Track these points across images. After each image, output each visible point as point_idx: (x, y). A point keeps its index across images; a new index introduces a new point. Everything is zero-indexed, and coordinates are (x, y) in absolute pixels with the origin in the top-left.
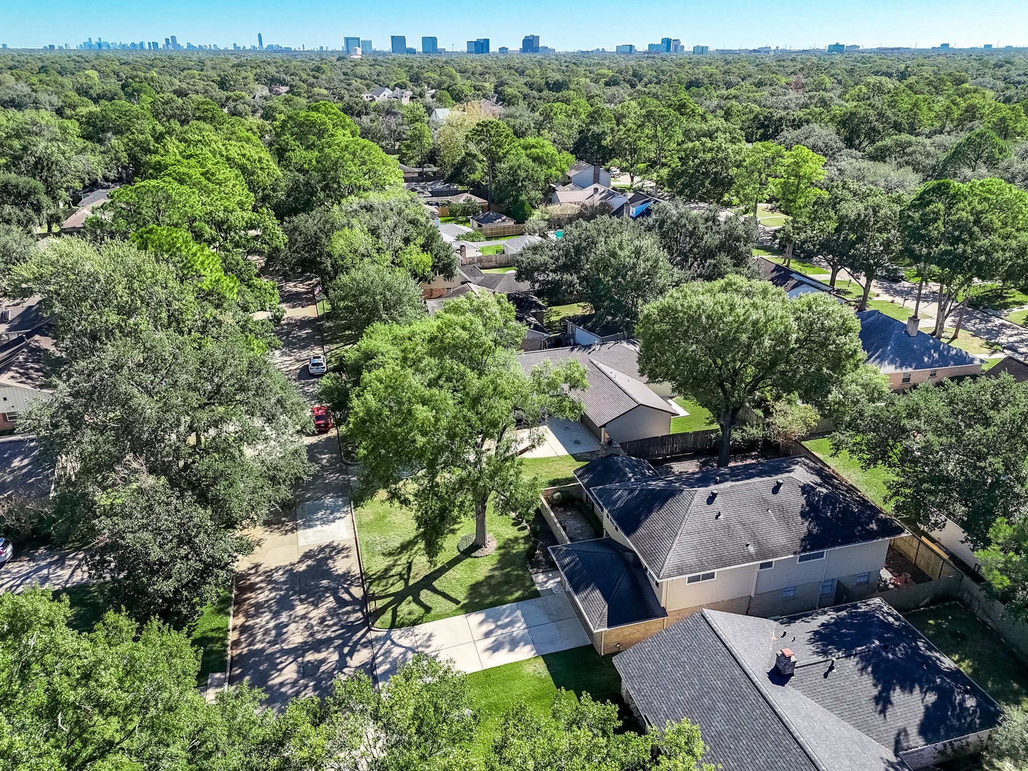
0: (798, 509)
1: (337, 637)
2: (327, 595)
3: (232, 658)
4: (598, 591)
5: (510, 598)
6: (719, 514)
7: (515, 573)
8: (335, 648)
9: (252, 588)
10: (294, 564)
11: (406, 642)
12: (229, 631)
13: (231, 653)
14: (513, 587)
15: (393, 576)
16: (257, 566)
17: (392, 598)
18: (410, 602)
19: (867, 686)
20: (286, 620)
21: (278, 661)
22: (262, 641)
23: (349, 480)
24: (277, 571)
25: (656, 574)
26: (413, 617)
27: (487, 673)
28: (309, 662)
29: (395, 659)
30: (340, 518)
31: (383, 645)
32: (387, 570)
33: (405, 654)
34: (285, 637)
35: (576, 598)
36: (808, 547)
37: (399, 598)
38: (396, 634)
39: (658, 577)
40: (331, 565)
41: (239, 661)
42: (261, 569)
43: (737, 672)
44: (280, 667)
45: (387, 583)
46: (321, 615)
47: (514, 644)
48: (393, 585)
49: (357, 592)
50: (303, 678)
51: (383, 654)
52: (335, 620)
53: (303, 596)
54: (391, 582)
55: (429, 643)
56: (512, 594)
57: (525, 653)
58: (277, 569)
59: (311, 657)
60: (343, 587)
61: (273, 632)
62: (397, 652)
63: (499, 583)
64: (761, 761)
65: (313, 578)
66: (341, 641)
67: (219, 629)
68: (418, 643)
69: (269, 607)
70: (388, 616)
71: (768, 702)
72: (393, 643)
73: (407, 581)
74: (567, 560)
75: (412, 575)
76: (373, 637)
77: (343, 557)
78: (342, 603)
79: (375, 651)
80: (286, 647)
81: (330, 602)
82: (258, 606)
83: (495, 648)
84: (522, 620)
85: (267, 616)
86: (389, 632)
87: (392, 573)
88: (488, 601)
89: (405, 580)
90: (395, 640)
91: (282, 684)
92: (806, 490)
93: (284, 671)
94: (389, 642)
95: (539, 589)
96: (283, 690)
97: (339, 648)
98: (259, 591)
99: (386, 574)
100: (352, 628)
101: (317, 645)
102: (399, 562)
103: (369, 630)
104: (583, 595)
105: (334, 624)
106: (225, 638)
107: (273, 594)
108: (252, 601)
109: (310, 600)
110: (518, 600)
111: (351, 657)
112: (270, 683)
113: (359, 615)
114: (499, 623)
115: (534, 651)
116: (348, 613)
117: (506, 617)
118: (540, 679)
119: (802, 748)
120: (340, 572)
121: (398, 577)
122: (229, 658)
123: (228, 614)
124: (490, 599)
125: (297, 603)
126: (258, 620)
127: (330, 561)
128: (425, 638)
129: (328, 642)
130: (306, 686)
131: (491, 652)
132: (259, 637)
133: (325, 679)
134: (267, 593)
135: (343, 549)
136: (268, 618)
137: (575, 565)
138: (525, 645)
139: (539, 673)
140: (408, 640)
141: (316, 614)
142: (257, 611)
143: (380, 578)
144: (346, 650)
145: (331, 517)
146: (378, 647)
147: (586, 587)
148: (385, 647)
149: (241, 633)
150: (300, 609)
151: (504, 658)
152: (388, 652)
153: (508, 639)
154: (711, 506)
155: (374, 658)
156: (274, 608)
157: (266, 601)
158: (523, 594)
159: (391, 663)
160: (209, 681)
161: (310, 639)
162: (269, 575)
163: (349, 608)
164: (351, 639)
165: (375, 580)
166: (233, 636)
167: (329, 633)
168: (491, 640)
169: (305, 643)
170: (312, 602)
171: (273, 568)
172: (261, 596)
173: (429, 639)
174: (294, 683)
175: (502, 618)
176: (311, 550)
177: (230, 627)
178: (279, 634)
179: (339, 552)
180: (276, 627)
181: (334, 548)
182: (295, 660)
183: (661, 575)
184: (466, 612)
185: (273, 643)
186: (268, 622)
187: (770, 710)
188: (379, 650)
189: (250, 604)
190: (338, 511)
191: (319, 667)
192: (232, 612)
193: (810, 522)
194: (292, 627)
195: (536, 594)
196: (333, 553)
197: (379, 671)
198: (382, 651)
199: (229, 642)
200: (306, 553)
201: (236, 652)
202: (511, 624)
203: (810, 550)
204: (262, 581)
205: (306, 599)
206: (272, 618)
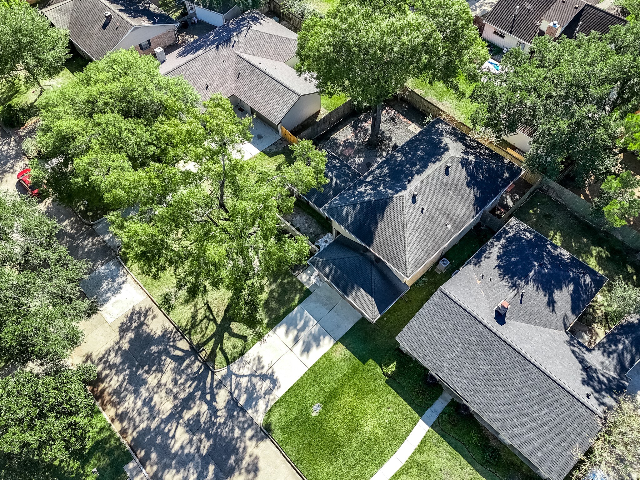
0: (464, 182)
1: (195, 390)
2: (164, 358)
3: (130, 445)
4: (362, 290)
5: (294, 304)
6: (423, 209)
7: (286, 281)
8: (199, 399)
9: (100, 379)
10: (118, 343)
11: (245, 371)
12: (110, 425)
13: (126, 442)
14: (291, 294)
15: (201, 321)
16: (88, 357)
17: (214, 340)
18: (229, 338)
19: (541, 298)
20: (147, 394)
21: (166, 430)
22: (142, 421)
23: (104, 241)
24: (109, 355)
25: (404, 274)
26: (239, 349)
27: (313, 370)
28: (189, 420)
29: (247, 388)
30: (124, 282)
31: (231, 380)
32: (194, 317)
33: (250, 380)
34: (157, 408)
35: (348, 299)
36: (479, 209)
37: (218, 337)
38: (234, 367)
39: (407, 276)
40: (148, 331)
41: (136, 445)
42: (95, 358)
43: (481, 328)
44: (171, 434)
45: (201, 328)
46: (170, 378)
47: (317, 339)
48: (206, 328)
49: (183, 345)
50: (194, 434)
51: (236, 388)
52: (184, 377)
53: (146, 368)
54: (203, 326)
55: (262, 364)
56: (293, 300)
57: (327, 343)
58: (108, 352)
59: (187, 415)
60: (170, 346)
61: (146, 409)
62: (244, 381)
63: (280, 294)
64: (517, 383)
65: (143, 349)
66: (200, 393)
67: (102, 429)
68: (255, 368)
69: (126, 389)
70: (220, 356)
71: (508, 344)
72: (237, 376)
73: (214, 320)
74: (327, 270)
75: (215, 313)
76: (220, 377)
77: (152, 319)
78: (179, 360)
79: (229, 388)
80: (164, 417)
81: (170, 365)
82: (117, 392)
83: (307, 349)
84: (312, 318)
85: (130, 398)
86: (229, 369)
87: (199, 318)
88: (281, 313)
89: (212, 320)
90: (237, 373)
91: (182, 448)
92: (464, 163)
93: (177, 436)
94: (233, 376)
95: (308, 287)
96: (186, 451)
97: (202, 398)
98: (108, 379)
99: (196, 321)
100: (200, 378)
101: (186, 403)
102: (198, 307)
103: (213, 373)
104: (353, 295)
105: (186, 381)
106: (112, 434)
107: (121, 377)
108: (110, 390)
109: (154, 368)
110: (300, 302)
111: (216, 401)
112: (173, 451)
113: (198, 364)
114: (299, 327)
115: (332, 340)
116: (188, 367)
117: (300, 321)
118: (347, 360)
119: (538, 368)
120: (159, 333)
121: (206, 320)
122: (128, 447)
123: (99, 412)
124: (282, 311)
125: (145, 376)
126: (126, 405)
127: (144, 327)
128: (256, 362)
129: (190, 398)
130: (200, 440)
131: (306, 353)
132: (137, 419)
133: (210, 427)
134: (115, 378)
135: (147, 311)
136: (132, 399)
137: (335, 272)
138: (324, 337)
139: (344, 355)
140: (246, 370)
141: (167, 378)
142: (118, 397)
143: (193, 326)
144: (208, 397)
145: (116, 284)
146: (229, 383)
147: (352, 289)
148: (234, 381)
149: (121, 421)
150: (152, 380)
151: (316, 354)
152: (238, 385)
153: (311, 338)
154: (416, 204)
155: (231, 394)
156: (131, 388)
157: (120, 386)
158: (300, 296)
159: (245, 392)
160: (128, 474)
161: (177, 401)
162: (103, 360)
163: (187, 362)
164: (205, 387)
165: (190, 329)
166: (116, 427)
167: (187, 390)
168: (300, 343)
169: (176, 406)
170: (156, 369)
171: (103, 353)
172: (113, 382)
173: (259, 362)
174: (191, 442)
175: (298, 322)
176: (122, 324)
177: (109, 421)
178: (152, 409)
179: (146, 316)
180: (145, 404)
181: (139, 313)
182: (178, 424)
183: (408, 274)
184: (272, 328)
185: (152, 417)
186: (135, 403)
187: (511, 349)
188: (231, 385)
189: (110, 394)
190: (117, 276)
191: (199, 421)
192: (100, 409)
193: (474, 189)
194: (156, 398)
195: (308, 293)
196: (142, 319)
197: (242, 402)
198: (233, 386)
199: (118, 435)
200: (120, 327)
201: (130, 438)
202: (306, 325)
203: (480, 210)
204: (104, 369)
205: (150, 369)
206: (136, 398)
